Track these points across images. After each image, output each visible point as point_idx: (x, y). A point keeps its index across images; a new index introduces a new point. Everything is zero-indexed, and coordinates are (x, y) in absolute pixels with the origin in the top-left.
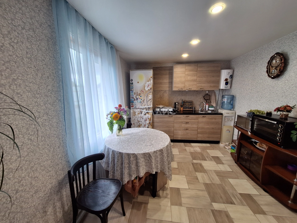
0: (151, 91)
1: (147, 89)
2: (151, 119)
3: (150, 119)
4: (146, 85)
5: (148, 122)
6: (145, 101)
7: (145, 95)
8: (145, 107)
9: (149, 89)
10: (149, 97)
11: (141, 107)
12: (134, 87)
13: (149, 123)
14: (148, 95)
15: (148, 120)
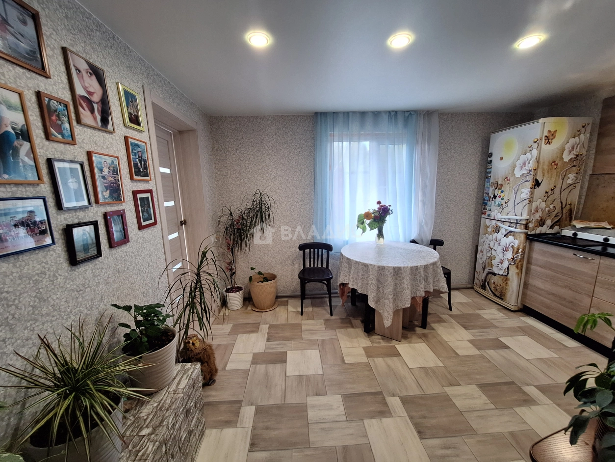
0: (528, 178)
1: (518, 173)
2: (518, 249)
3: (516, 250)
4: (519, 163)
5: (509, 255)
6: (511, 204)
7: (511, 189)
8: (509, 217)
9: (523, 174)
10: (522, 193)
11: (499, 217)
12: (492, 170)
13: (513, 259)
14: (520, 187)
15: (511, 250)
